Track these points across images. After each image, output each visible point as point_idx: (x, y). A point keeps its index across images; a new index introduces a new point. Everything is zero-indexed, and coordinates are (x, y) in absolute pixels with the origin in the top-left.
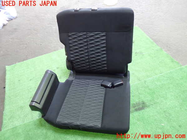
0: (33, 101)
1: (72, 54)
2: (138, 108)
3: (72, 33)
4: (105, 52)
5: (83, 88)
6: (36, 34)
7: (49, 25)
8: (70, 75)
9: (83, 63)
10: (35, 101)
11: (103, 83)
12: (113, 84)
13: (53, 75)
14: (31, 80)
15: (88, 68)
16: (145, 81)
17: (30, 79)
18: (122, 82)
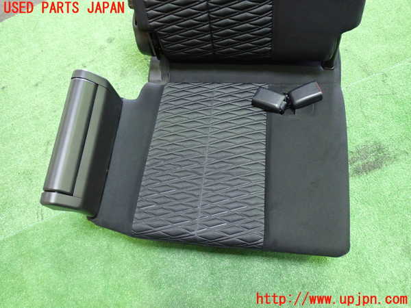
0: (50, 188)
2: (364, 166)
5: (196, 115)
9: (193, 35)
10: (56, 188)
14: (37, 85)
15: (208, 49)
16: (385, 75)
17: (33, 82)
18: (320, 93)
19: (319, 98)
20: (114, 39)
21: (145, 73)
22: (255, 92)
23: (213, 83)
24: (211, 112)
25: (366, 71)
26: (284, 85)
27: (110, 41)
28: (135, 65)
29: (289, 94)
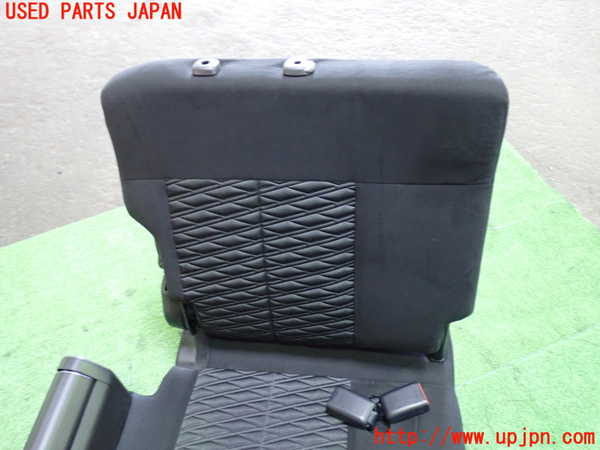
1: (187, 271)
3: (182, 182)
4: (348, 269)
6: (41, 121)
7: (95, 81)
8: (183, 344)
9: (245, 310)
11: (336, 405)
12: (381, 411)
13: (94, 381)
15: (264, 328)
16: (517, 370)
18: (425, 402)
19: (425, 409)
20: (135, 291)
21: (172, 345)
22: (332, 390)
23: (270, 373)
24: (266, 406)
25: (489, 361)
26: (373, 383)
27: (130, 293)
28: (161, 332)
29: (380, 398)
